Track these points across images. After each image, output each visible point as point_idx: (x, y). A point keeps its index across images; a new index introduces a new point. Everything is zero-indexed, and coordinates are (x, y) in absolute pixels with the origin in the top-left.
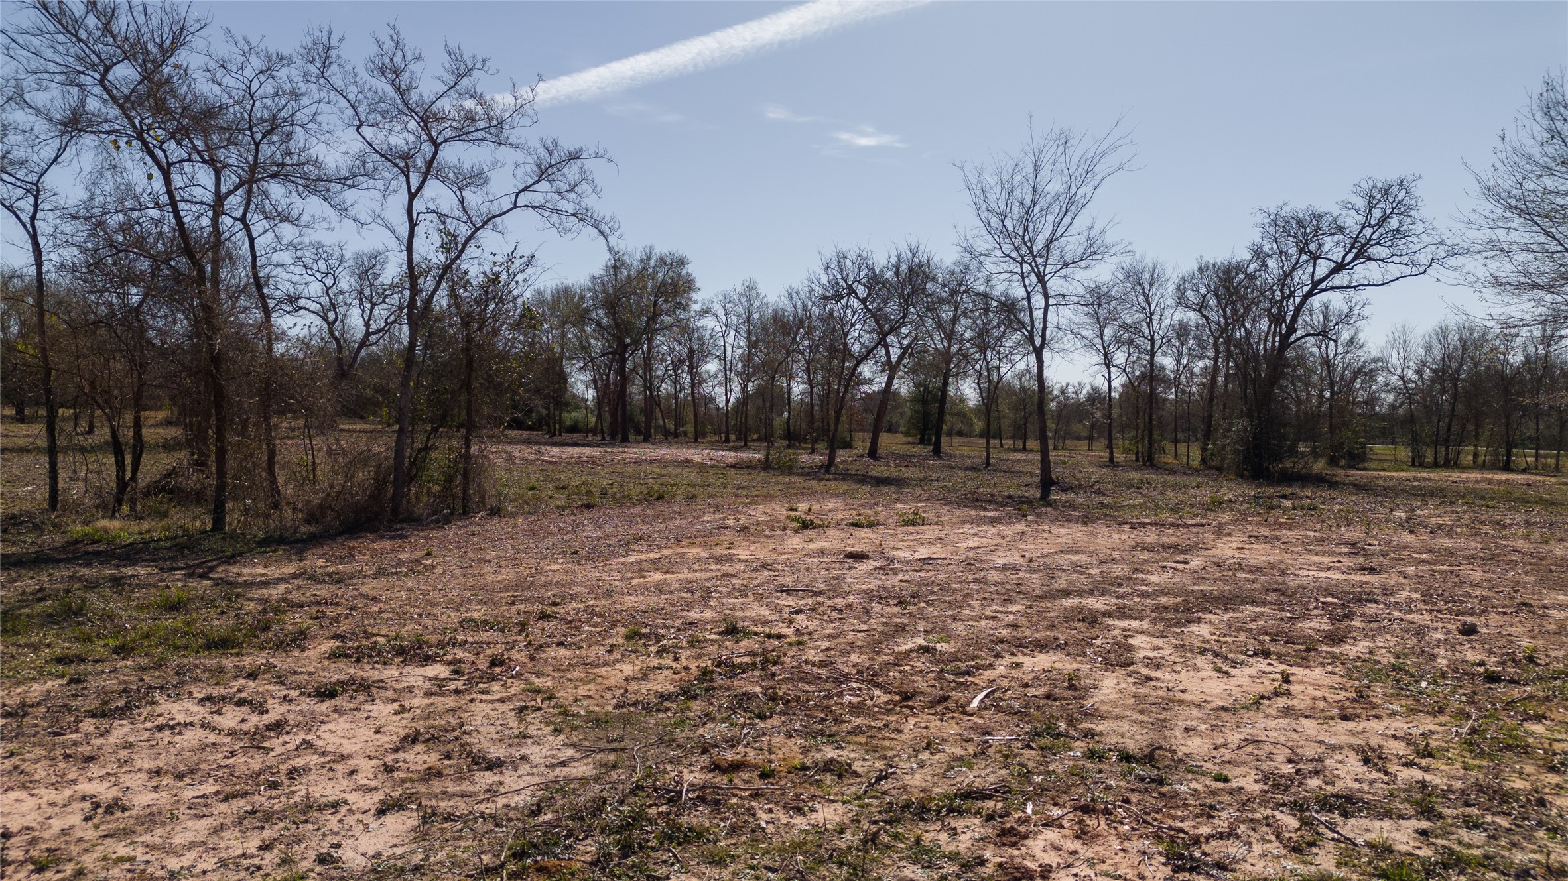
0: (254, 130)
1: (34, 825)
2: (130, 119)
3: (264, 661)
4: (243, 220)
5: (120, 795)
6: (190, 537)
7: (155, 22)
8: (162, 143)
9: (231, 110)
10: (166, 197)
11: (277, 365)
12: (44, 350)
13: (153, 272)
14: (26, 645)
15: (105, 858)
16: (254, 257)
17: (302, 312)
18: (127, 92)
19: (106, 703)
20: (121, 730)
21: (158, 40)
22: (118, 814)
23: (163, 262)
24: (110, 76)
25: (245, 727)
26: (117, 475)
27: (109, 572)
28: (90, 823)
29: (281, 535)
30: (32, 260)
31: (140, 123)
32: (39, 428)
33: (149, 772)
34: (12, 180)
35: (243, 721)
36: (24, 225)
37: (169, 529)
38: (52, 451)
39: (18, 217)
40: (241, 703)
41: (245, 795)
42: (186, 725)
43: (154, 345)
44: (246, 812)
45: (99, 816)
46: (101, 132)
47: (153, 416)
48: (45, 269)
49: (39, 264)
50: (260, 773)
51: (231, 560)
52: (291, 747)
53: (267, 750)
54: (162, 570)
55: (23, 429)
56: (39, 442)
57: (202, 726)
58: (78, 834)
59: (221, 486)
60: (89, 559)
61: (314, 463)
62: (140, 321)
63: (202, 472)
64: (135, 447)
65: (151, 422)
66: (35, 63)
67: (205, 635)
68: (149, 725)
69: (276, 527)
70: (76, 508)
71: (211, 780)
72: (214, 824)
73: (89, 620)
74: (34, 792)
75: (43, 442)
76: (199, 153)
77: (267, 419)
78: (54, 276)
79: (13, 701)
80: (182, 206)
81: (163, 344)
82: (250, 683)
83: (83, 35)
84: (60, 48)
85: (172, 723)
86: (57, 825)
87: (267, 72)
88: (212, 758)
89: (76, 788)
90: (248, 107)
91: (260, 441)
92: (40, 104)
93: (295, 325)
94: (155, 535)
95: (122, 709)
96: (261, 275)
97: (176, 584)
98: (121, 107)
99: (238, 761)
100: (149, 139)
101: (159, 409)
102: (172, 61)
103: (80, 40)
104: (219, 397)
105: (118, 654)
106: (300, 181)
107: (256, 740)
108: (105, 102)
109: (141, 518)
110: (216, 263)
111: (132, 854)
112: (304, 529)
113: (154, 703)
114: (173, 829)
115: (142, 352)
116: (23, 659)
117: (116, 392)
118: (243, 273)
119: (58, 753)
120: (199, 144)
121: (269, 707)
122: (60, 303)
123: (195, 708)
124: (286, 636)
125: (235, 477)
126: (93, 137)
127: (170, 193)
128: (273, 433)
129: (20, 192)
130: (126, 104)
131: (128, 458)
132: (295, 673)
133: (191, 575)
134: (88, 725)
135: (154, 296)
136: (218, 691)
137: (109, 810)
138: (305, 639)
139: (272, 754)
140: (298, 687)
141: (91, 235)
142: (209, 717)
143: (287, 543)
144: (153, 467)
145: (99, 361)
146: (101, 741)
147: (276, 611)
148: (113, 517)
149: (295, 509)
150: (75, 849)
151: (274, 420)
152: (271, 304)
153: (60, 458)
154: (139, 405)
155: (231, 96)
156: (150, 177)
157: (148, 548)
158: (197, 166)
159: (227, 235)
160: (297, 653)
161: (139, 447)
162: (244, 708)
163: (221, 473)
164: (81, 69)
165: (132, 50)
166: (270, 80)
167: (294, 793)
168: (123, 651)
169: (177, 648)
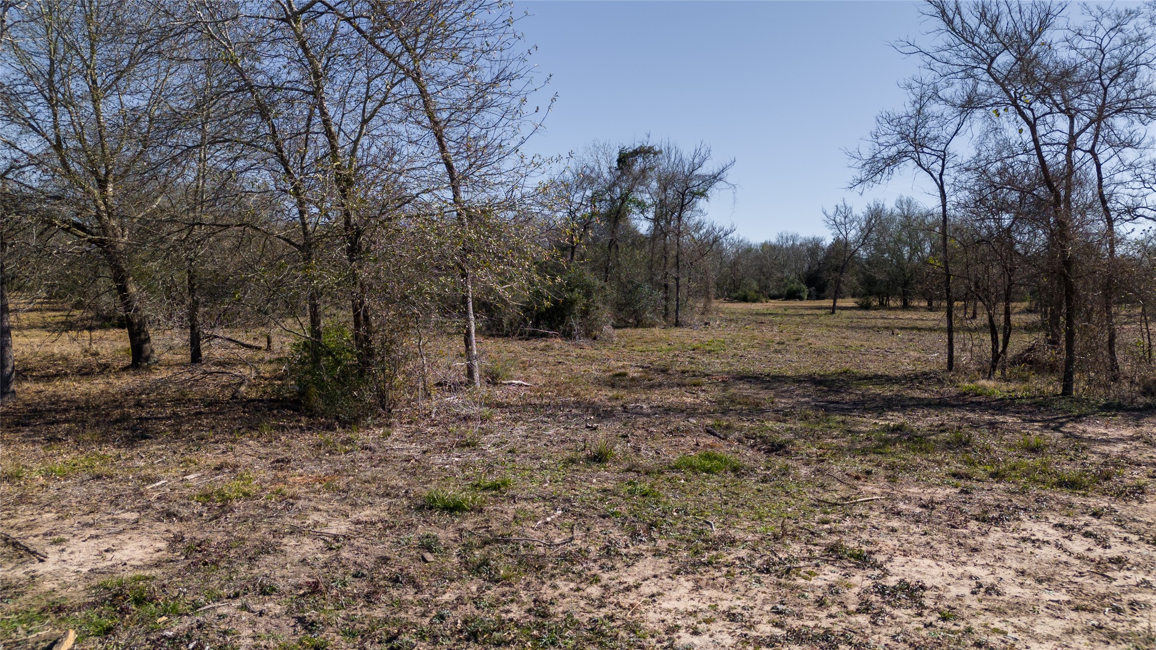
0: (1103, 78)
1: (939, 586)
2: (1007, 92)
3: (1106, 505)
4: (1092, 151)
5: (996, 583)
6: (1045, 398)
7: (1027, 15)
8: (1031, 104)
9: (1084, 67)
10: (1032, 143)
11: (1119, 265)
12: (946, 262)
13: (1020, 201)
14: (934, 461)
15: (986, 626)
16: (1100, 179)
17: (1141, 219)
18: (1005, 73)
19: (986, 512)
20: (996, 535)
21: (1029, 29)
22: (995, 596)
23: (1028, 193)
24: (994, 65)
25: (1091, 555)
26: (993, 349)
27: (987, 417)
28: (975, 596)
29: (1119, 404)
30: (940, 202)
31: (1015, 93)
32: (942, 315)
33: (1017, 571)
34: (929, 151)
35: (1089, 550)
36: (936, 180)
37: (1029, 390)
38: (950, 331)
39: (932, 175)
40: (1087, 535)
41: (1092, 611)
42: (1044, 542)
43: (1019, 254)
44: (1093, 625)
45: (981, 594)
46: (987, 106)
47: (1017, 306)
48: (947, 208)
49: (944, 205)
50: (1104, 597)
51: (1078, 419)
52: (1132, 582)
53: (1111, 580)
54: (1024, 420)
55: (932, 315)
56: (942, 325)
57: (1057, 546)
58: (968, 602)
59: (1070, 361)
60: (974, 406)
61: (1150, 345)
62: (1010, 238)
63: (1055, 348)
64: (1005, 328)
65: (1017, 310)
66: (946, 69)
67: (1058, 476)
68: (1016, 535)
69: (1115, 396)
70: (965, 371)
71: (1064, 590)
72: (1067, 626)
73: (973, 450)
74: (939, 563)
75: (944, 325)
76: (1057, 106)
77: (1108, 308)
78: (953, 212)
79: (926, 498)
80: (1044, 148)
81: (1026, 253)
82: (1095, 520)
83: (977, 41)
84: (962, 54)
85: (1033, 538)
86: (954, 591)
87: (1117, 28)
88: (1065, 573)
89: (966, 568)
90: (1099, 62)
91: (1103, 326)
92: (948, 96)
93: (1133, 230)
94: (1019, 394)
95: (996, 519)
96: (1105, 193)
97: (1035, 433)
98: (1003, 85)
99: (1085, 581)
100: (1021, 104)
101: (1022, 301)
102: (1040, 40)
103: (975, 45)
104: (1070, 291)
105: (994, 478)
106: (1142, 111)
107: (1101, 568)
108: (989, 84)
109: (1009, 381)
110: (1069, 189)
111: (1005, 629)
112: (1141, 400)
113: (1019, 519)
114: (1035, 620)
115: (1012, 260)
116: (931, 470)
117: (992, 290)
118: (1090, 193)
119: (954, 540)
120: (1058, 99)
121: (1112, 544)
122: (957, 229)
123: (1051, 531)
124: (1125, 487)
125: (1080, 354)
126: (982, 110)
127: (1035, 140)
128: (1114, 320)
129: (934, 158)
130: (1003, 83)
131: (1000, 337)
132: (1134, 520)
133: (1046, 427)
134: (973, 525)
135: (1021, 219)
136: (1068, 521)
137: (988, 591)
138: (1143, 493)
139: (1114, 583)
140: (1137, 533)
141: (978, 180)
142: (1062, 541)
143: (1125, 411)
144: (1018, 343)
145: (981, 268)
146: (980, 539)
147: (1116, 465)
148: (989, 378)
149: (1132, 382)
150: (966, 613)
151: (1114, 310)
152: (1114, 215)
153: (955, 335)
154: (1008, 299)
155: (1084, 55)
156: (1021, 131)
157: (1014, 403)
158: (1056, 116)
159: (1078, 165)
160: (1135, 503)
161: (1008, 329)
162: (1090, 540)
163: (1070, 349)
164: (975, 65)
165: (1011, 42)
166: (1119, 34)
167: (1136, 622)
168: (997, 476)
169: (1036, 481)
